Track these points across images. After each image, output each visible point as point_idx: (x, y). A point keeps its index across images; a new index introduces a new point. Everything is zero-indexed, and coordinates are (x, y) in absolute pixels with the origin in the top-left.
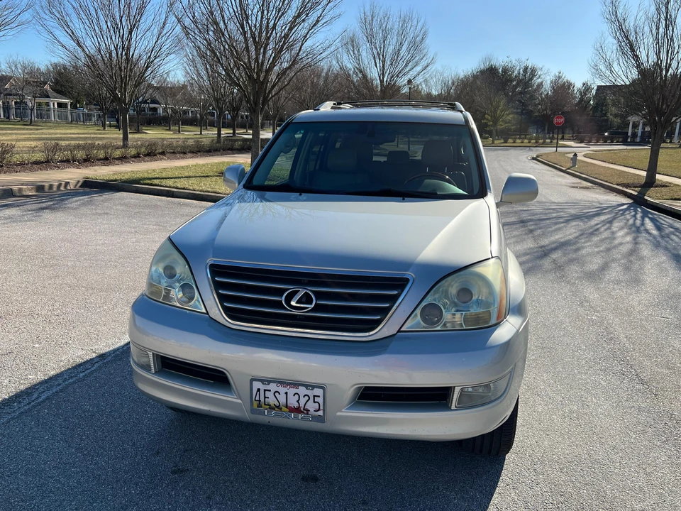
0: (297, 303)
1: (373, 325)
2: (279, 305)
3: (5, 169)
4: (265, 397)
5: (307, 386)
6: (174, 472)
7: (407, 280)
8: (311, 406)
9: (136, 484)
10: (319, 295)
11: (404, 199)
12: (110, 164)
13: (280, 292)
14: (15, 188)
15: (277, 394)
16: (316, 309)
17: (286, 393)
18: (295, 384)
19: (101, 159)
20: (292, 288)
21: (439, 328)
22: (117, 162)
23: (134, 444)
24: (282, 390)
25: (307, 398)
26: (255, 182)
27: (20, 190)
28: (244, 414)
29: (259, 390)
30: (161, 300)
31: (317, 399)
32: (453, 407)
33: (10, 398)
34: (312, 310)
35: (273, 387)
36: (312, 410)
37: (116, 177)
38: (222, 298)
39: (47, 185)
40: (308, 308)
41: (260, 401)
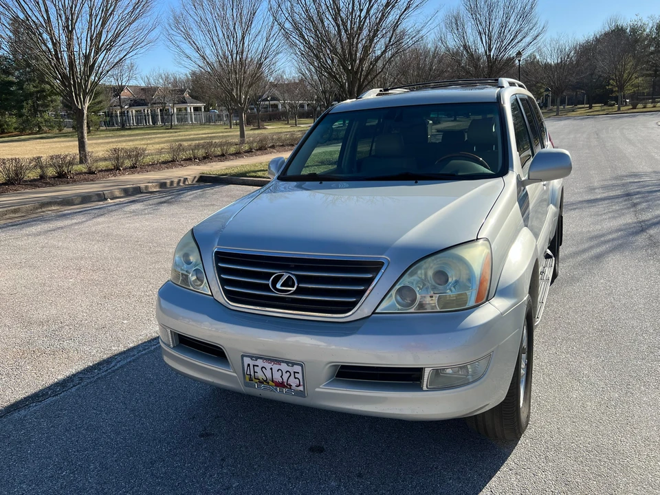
0: (282, 286)
1: (348, 307)
2: (266, 288)
3: (139, 169)
4: (255, 372)
5: (287, 363)
6: (201, 436)
7: (382, 264)
8: (293, 382)
10: (301, 279)
11: (416, 182)
12: (226, 159)
13: (268, 276)
14: (142, 186)
15: (263, 369)
16: (297, 292)
17: (271, 369)
18: (278, 361)
19: (219, 156)
20: (278, 272)
21: (412, 310)
22: (231, 157)
23: (177, 409)
24: (268, 366)
25: (288, 374)
26: (289, 173)
27: (147, 187)
28: (240, 386)
29: (249, 365)
30: (179, 284)
31: (297, 375)
32: (425, 388)
33: (94, 365)
34: (294, 293)
35: (260, 363)
36: (294, 385)
37: (227, 171)
38: (224, 282)
39: (168, 181)
40: (291, 290)
41: (250, 375)
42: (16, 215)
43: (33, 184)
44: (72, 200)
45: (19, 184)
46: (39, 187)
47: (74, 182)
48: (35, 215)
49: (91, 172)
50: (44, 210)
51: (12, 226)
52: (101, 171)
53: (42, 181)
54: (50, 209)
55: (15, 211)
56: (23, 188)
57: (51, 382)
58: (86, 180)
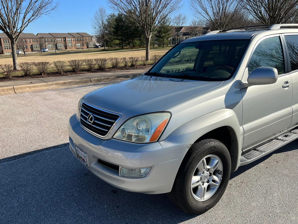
0: (90, 120)
1: (105, 133)
5: (84, 152)
7: (119, 117)
8: (85, 160)
9: (72, 174)
15: (80, 153)
16: (94, 123)
18: (82, 151)
20: (90, 114)
25: (84, 156)
32: (120, 175)
34: (92, 124)
35: (79, 150)
38: (81, 115)
39: (171, 70)
40: (91, 122)
42: (108, 80)
43: (122, 68)
44: (129, 76)
45: (117, 68)
46: (123, 70)
47: (137, 68)
48: (114, 81)
49: (145, 65)
50: (118, 79)
51: (104, 84)
52: (148, 64)
53: (125, 67)
54: (120, 79)
55: (108, 79)
56: (117, 70)
57: (64, 143)
58: (141, 68)
